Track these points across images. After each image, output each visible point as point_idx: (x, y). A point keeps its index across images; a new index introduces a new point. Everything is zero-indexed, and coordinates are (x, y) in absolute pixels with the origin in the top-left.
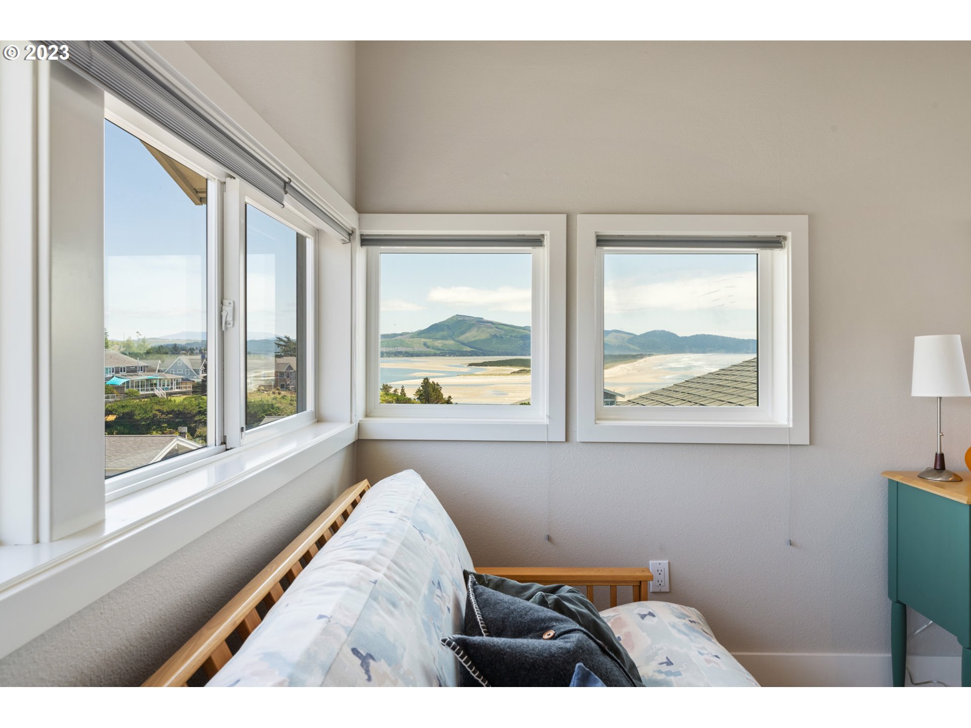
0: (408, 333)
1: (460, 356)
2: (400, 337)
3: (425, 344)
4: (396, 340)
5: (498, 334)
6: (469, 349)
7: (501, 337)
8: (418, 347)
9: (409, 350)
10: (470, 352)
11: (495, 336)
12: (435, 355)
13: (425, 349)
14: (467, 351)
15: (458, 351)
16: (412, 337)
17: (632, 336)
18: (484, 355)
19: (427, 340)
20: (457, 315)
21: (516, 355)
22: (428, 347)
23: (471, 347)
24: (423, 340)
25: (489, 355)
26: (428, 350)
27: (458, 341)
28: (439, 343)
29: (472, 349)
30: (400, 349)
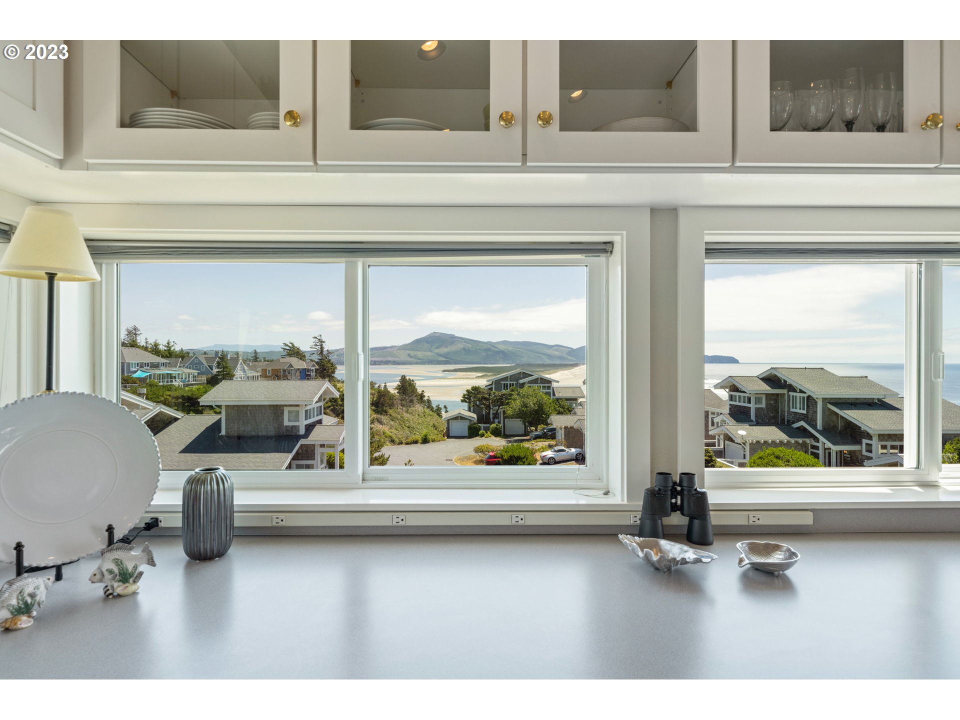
0: (395, 346)
1: (437, 364)
2: (390, 349)
3: (409, 355)
4: (386, 351)
5: (466, 348)
6: (444, 359)
7: (469, 350)
8: (403, 357)
9: (397, 359)
10: (444, 361)
11: (463, 349)
12: (417, 363)
13: (410, 359)
14: (442, 361)
15: (435, 361)
16: (398, 350)
17: (570, 349)
18: (456, 364)
19: (410, 352)
20: (434, 332)
21: (480, 364)
23: (445, 357)
24: (408, 352)
25: (459, 364)
26: (412, 359)
27: (435, 353)
28: (420, 354)
29: (446, 359)
30: (389, 359)
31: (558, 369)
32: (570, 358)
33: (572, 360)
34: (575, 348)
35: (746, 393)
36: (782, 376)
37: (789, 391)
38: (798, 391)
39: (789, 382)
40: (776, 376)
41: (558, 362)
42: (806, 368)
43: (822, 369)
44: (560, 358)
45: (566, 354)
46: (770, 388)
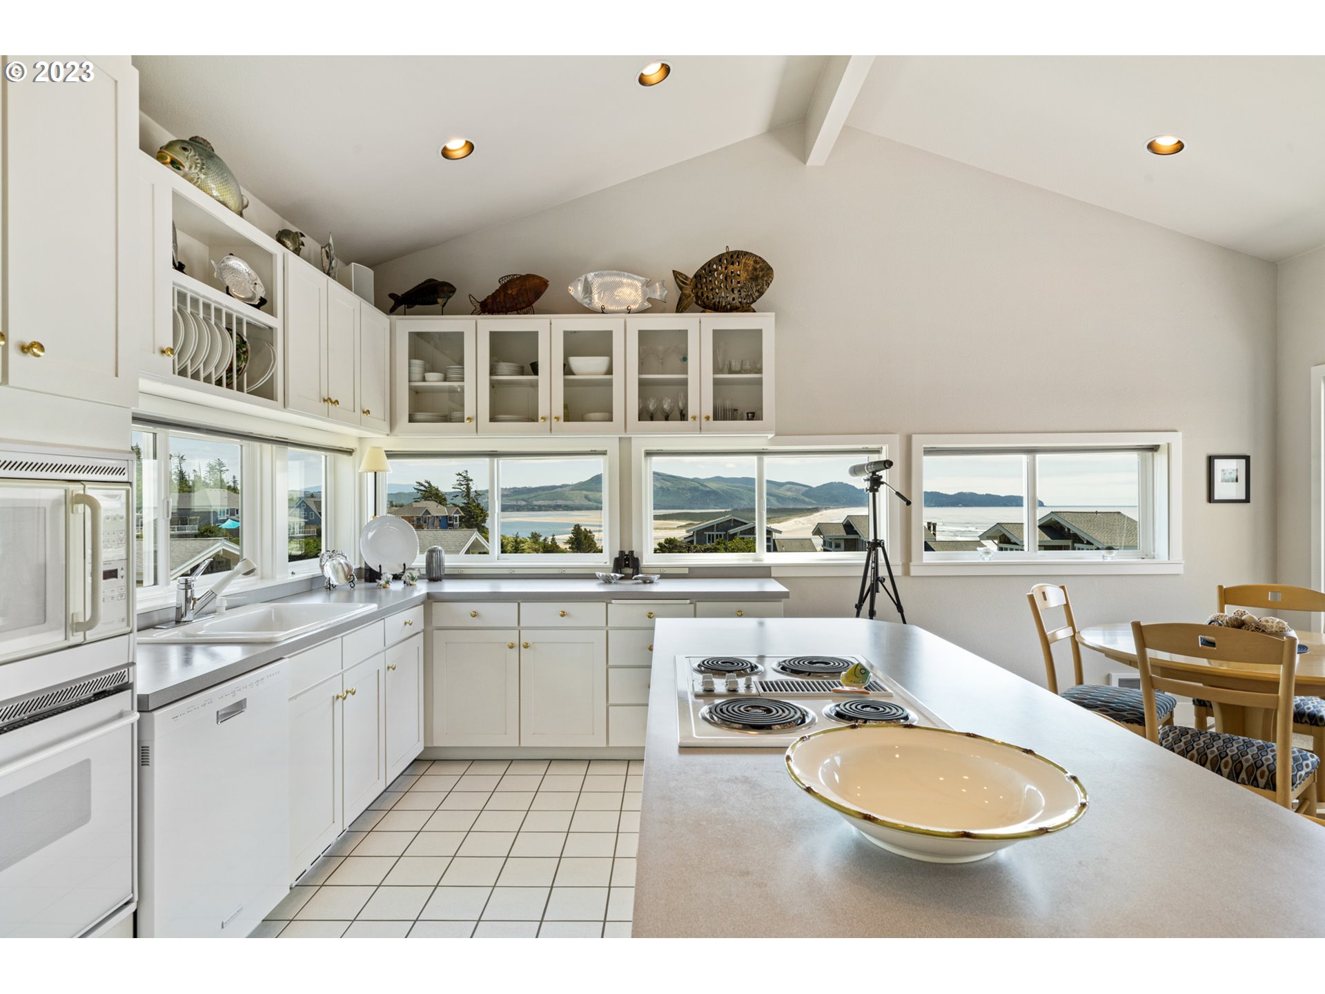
0: (568, 485)
2: (559, 489)
3: (586, 497)
4: (555, 492)
5: (664, 487)
7: (668, 489)
8: (578, 499)
9: (569, 503)
11: (661, 488)
13: (586, 503)
16: (572, 489)
17: (807, 489)
19: (588, 493)
22: (589, 500)
24: (585, 492)
26: (591, 503)
30: (560, 502)
31: (790, 515)
32: (807, 499)
33: (811, 504)
34: (814, 486)
35: (1018, 544)
36: (1066, 523)
37: (1073, 543)
38: (1085, 542)
39: (1073, 530)
40: (1058, 523)
41: (791, 506)
42: (1097, 513)
43: (1119, 513)
44: (794, 500)
45: (803, 495)
46: (1049, 539)
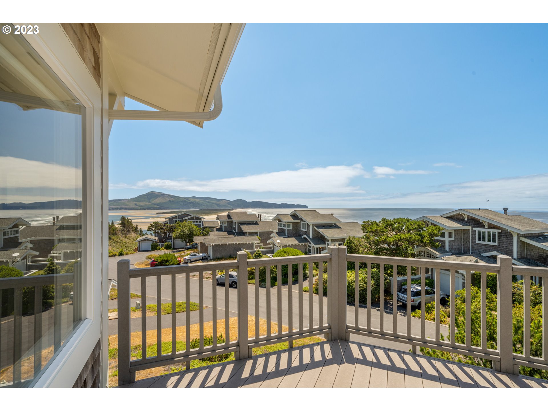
0: (127, 199)
1: (153, 210)
2: (123, 201)
3: (136, 204)
4: (120, 202)
5: (171, 200)
6: (157, 207)
7: (173, 201)
8: (132, 205)
9: (127, 207)
10: (158, 208)
11: (170, 201)
12: (141, 209)
13: (135, 207)
14: (157, 208)
15: (152, 208)
16: (129, 201)
17: (229, 201)
18: (165, 209)
19: (136, 203)
20: (152, 191)
21: (180, 209)
22: (137, 206)
23: (158, 206)
24: (135, 202)
25: (167, 209)
26: (138, 207)
27: (152, 203)
28: (142, 204)
29: (159, 207)
30: (123, 206)
31: (222, 212)
32: (229, 206)
33: (230, 207)
34: (231, 201)
36: (298, 214)
37: (301, 221)
40: (296, 214)
41: (223, 208)
44: (224, 206)
45: (227, 204)
